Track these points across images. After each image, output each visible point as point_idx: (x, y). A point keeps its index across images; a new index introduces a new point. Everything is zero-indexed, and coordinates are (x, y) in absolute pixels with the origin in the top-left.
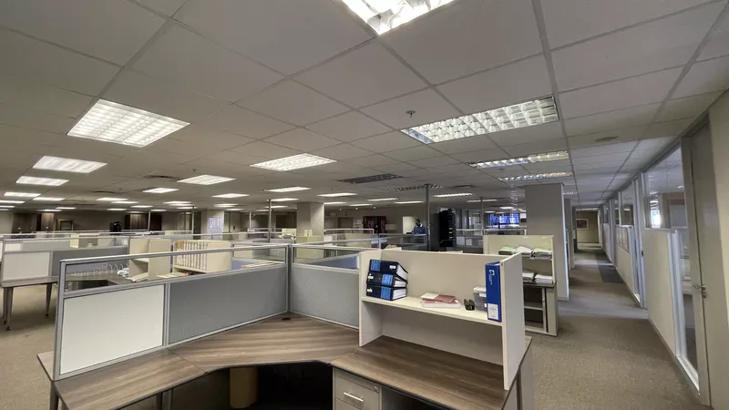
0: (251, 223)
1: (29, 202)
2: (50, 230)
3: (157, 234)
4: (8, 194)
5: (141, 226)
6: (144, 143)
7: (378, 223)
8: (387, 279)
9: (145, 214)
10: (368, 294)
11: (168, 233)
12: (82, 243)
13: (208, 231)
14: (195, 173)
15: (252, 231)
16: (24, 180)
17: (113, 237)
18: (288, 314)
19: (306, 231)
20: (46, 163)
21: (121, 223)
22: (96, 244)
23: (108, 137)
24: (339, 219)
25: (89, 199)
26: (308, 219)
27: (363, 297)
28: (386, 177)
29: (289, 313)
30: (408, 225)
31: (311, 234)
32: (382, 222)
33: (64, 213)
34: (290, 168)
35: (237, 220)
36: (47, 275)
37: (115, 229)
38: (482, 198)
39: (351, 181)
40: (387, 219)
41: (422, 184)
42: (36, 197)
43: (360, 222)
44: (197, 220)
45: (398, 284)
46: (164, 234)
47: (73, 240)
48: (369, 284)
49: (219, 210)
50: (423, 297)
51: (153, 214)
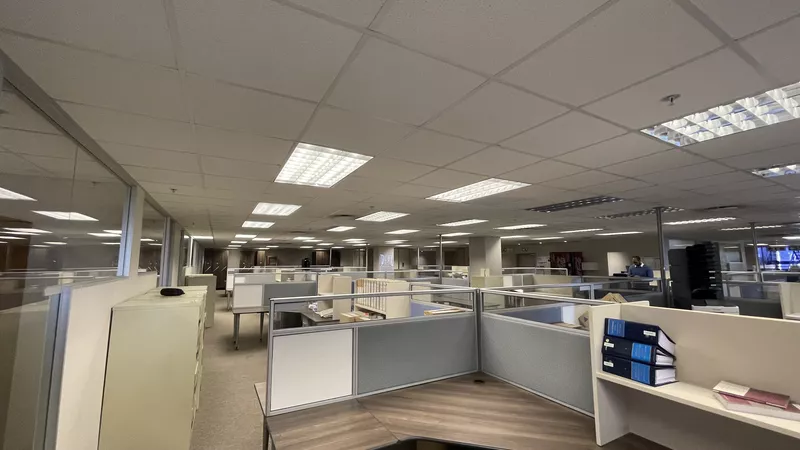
0: (420, 260)
1: (249, 241)
2: (262, 265)
3: (336, 270)
4: (238, 236)
5: (324, 263)
6: (331, 183)
7: (572, 260)
8: (639, 351)
9: (327, 251)
10: (606, 369)
11: (346, 269)
12: (284, 277)
13: (380, 268)
14: (373, 210)
15: (421, 268)
16: (247, 224)
17: (304, 272)
18: (479, 376)
19: (482, 270)
20: (261, 209)
21: (309, 259)
22: (292, 279)
23: (302, 180)
24: (518, 256)
25: (288, 238)
26: (482, 255)
27: (597, 372)
28: (596, 201)
29: (480, 373)
30: (615, 263)
31: (488, 274)
32: (578, 260)
33: (271, 249)
34: (470, 198)
35: (406, 256)
36: (260, 305)
37: (306, 264)
38: (752, 224)
39: (543, 209)
40: (584, 255)
41: (650, 207)
42: (253, 237)
43: (545, 259)
44: (370, 256)
45: (661, 360)
46: (342, 270)
47: (277, 274)
48: (607, 354)
49: (390, 246)
50: (718, 388)
51: (333, 250)
